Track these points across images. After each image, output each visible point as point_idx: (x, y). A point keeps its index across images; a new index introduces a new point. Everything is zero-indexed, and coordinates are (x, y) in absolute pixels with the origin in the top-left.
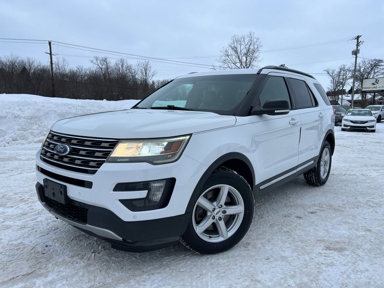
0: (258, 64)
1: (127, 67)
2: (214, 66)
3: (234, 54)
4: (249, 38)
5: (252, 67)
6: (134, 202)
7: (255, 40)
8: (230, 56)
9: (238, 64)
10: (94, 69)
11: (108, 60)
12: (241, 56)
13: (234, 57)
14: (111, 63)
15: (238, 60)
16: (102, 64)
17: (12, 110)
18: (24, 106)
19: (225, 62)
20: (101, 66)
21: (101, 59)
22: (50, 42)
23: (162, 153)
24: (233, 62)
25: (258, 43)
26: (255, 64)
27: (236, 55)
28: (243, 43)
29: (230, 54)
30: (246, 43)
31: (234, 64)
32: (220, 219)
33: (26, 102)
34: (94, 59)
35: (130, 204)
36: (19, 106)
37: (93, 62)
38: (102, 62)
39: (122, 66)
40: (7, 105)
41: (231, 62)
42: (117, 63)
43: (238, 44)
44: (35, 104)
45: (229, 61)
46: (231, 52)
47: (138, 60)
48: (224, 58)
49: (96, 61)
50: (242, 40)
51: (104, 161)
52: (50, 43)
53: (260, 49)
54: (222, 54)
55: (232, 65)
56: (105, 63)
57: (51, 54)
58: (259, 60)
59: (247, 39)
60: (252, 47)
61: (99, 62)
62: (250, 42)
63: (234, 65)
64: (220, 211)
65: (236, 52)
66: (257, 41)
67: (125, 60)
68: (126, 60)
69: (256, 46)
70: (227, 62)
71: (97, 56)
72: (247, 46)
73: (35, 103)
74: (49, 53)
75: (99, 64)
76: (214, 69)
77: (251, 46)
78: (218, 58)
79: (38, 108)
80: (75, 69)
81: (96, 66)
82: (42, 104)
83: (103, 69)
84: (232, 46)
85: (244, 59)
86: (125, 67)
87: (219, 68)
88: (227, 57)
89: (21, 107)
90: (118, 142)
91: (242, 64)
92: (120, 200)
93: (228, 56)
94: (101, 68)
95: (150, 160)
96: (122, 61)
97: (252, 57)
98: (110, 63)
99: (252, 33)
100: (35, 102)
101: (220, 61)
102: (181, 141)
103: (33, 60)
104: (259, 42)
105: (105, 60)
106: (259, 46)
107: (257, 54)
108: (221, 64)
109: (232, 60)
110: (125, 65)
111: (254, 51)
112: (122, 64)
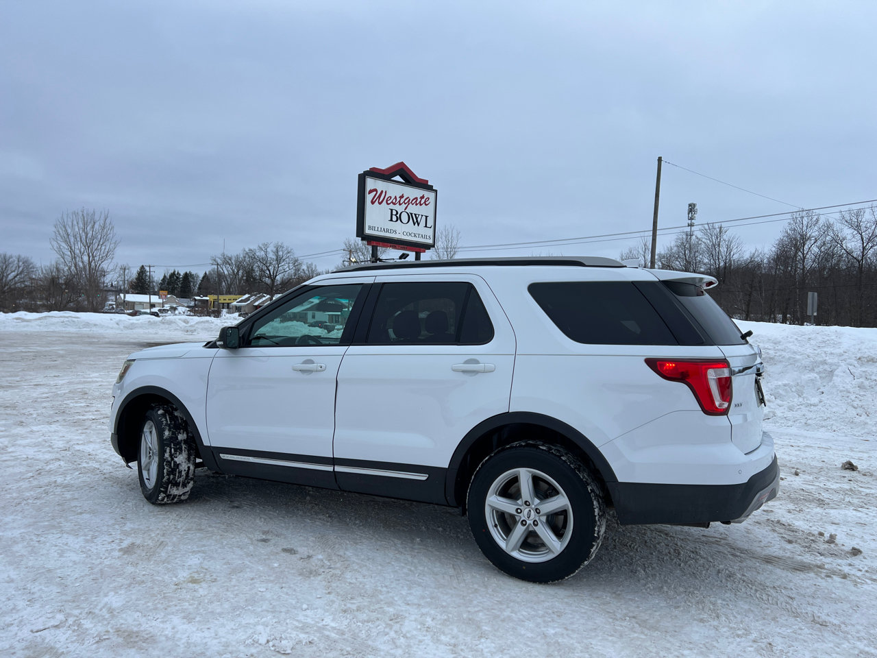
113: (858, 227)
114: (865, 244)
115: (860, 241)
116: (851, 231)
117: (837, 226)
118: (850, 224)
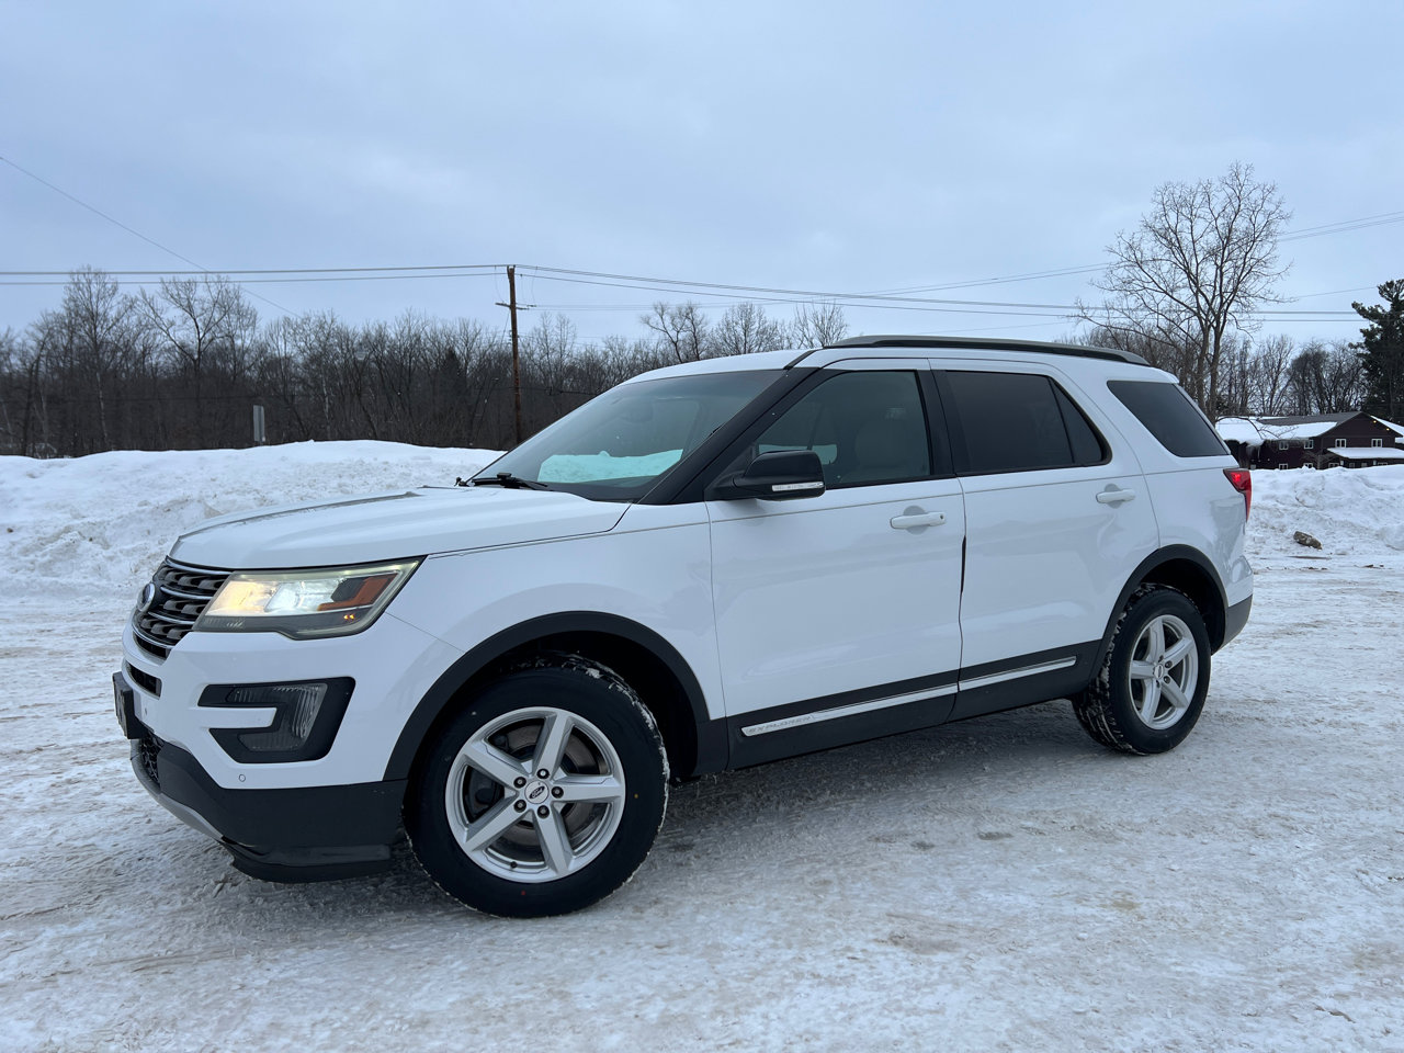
0: (1268, 287)
1: (763, 332)
2: (1082, 309)
3: (1167, 256)
4: (1230, 191)
5: (1243, 300)
6: (244, 738)
7: (1256, 195)
8: (1151, 264)
9: (1182, 291)
10: (652, 345)
11: (699, 313)
12: (1194, 262)
13: (1166, 267)
14: (706, 324)
15: (1182, 277)
16: (679, 326)
17: (317, 489)
18: (353, 477)
19: (1127, 287)
20: (673, 334)
21: (673, 310)
22: (513, 270)
23: (324, 606)
24: (1162, 286)
25: (1268, 207)
26: (1259, 286)
27: (1174, 260)
28: (1202, 212)
29: (1148, 255)
30: (1218, 209)
31: (1165, 292)
32: (543, 812)
33: (362, 463)
34: (651, 312)
35: (235, 743)
36: (340, 477)
37: (648, 323)
38: (677, 320)
39: (746, 329)
40: (309, 474)
41: (1152, 285)
42: (730, 318)
43: (1181, 217)
44: (385, 470)
45: (1146, 285)
46: (1150, 247)
47: (800, 305)
48: (1123, 273)
49: (658, 318)
50: (1199, 200)
51: (190, 626)
52: (511, 274)
53: (1280, 226)
54: (1115, 258)
55: (1159, 296)
56: (688, 322)
57: (513, 307)
58: (1277, 270)
59: (1222, 195)
60: (1241, 224)
61: (667, 319)
62: (1236, 205)
63: (1168, 298)
64: (543, 788)
65: (1174, 246)
66: (1263, 199)
67: (756, 309)
68: (760, 308)
69: (1261, 220)
70: (1139, 288)
71: (664, 303)
72: (1220, 221)
73: (386, 466)
74: (509, 303)
75: (670, 328)
76: (1085, 317)
77: (1239, 219)
78: (1099, 276)
79: (389, 481)
80: (600, 348)
81: (658, 335)
82: (403, 470)
83: (680, 344)
84: (1158, 226)
85: (1209, 272)
86: (754, 332)
87: (1105, 313)
88: (1137, 269)
89: (345, 480)
90: (225, 577)
91: (1199, 290)
92: (214, 731)
93: (1139, 264)
94: (675, 340)
95: (290, 627)
96: (746, 312)
97: (1244, 263)
98: (704, 321)
99: (1242, 170)
100: (387, 463)
101: (1109, 285)
102: (391, 577)
103: (478, 327)
104: (1275, 199)
105: (688, 312)
106: (1273, 216)
107: (1267, 247)
108: (1111, 296)
109: (1156, 279)
110: (757, 325)
111: (1252, 239)
112: (746, 321)
113: (189, 309)
114: (201, 335)
115: (194, 329)
116: (180, 312)
117: (160, 303)
118: (177, 301)
